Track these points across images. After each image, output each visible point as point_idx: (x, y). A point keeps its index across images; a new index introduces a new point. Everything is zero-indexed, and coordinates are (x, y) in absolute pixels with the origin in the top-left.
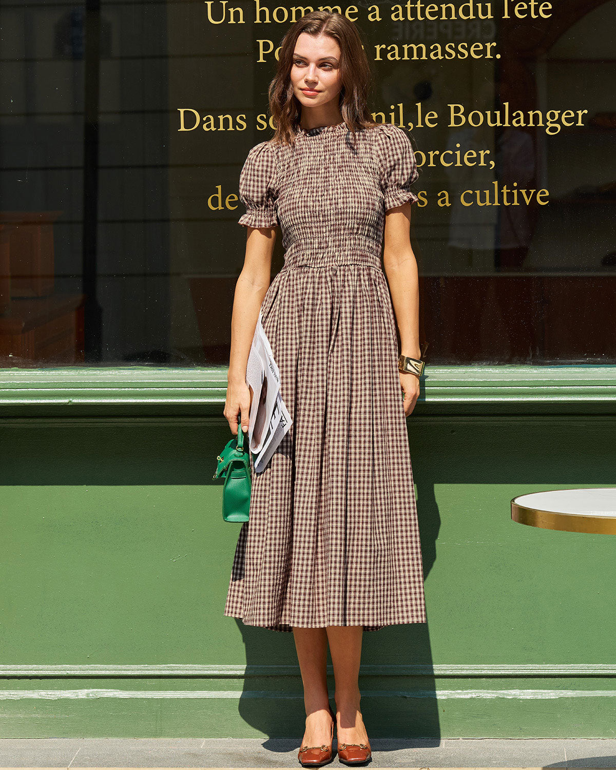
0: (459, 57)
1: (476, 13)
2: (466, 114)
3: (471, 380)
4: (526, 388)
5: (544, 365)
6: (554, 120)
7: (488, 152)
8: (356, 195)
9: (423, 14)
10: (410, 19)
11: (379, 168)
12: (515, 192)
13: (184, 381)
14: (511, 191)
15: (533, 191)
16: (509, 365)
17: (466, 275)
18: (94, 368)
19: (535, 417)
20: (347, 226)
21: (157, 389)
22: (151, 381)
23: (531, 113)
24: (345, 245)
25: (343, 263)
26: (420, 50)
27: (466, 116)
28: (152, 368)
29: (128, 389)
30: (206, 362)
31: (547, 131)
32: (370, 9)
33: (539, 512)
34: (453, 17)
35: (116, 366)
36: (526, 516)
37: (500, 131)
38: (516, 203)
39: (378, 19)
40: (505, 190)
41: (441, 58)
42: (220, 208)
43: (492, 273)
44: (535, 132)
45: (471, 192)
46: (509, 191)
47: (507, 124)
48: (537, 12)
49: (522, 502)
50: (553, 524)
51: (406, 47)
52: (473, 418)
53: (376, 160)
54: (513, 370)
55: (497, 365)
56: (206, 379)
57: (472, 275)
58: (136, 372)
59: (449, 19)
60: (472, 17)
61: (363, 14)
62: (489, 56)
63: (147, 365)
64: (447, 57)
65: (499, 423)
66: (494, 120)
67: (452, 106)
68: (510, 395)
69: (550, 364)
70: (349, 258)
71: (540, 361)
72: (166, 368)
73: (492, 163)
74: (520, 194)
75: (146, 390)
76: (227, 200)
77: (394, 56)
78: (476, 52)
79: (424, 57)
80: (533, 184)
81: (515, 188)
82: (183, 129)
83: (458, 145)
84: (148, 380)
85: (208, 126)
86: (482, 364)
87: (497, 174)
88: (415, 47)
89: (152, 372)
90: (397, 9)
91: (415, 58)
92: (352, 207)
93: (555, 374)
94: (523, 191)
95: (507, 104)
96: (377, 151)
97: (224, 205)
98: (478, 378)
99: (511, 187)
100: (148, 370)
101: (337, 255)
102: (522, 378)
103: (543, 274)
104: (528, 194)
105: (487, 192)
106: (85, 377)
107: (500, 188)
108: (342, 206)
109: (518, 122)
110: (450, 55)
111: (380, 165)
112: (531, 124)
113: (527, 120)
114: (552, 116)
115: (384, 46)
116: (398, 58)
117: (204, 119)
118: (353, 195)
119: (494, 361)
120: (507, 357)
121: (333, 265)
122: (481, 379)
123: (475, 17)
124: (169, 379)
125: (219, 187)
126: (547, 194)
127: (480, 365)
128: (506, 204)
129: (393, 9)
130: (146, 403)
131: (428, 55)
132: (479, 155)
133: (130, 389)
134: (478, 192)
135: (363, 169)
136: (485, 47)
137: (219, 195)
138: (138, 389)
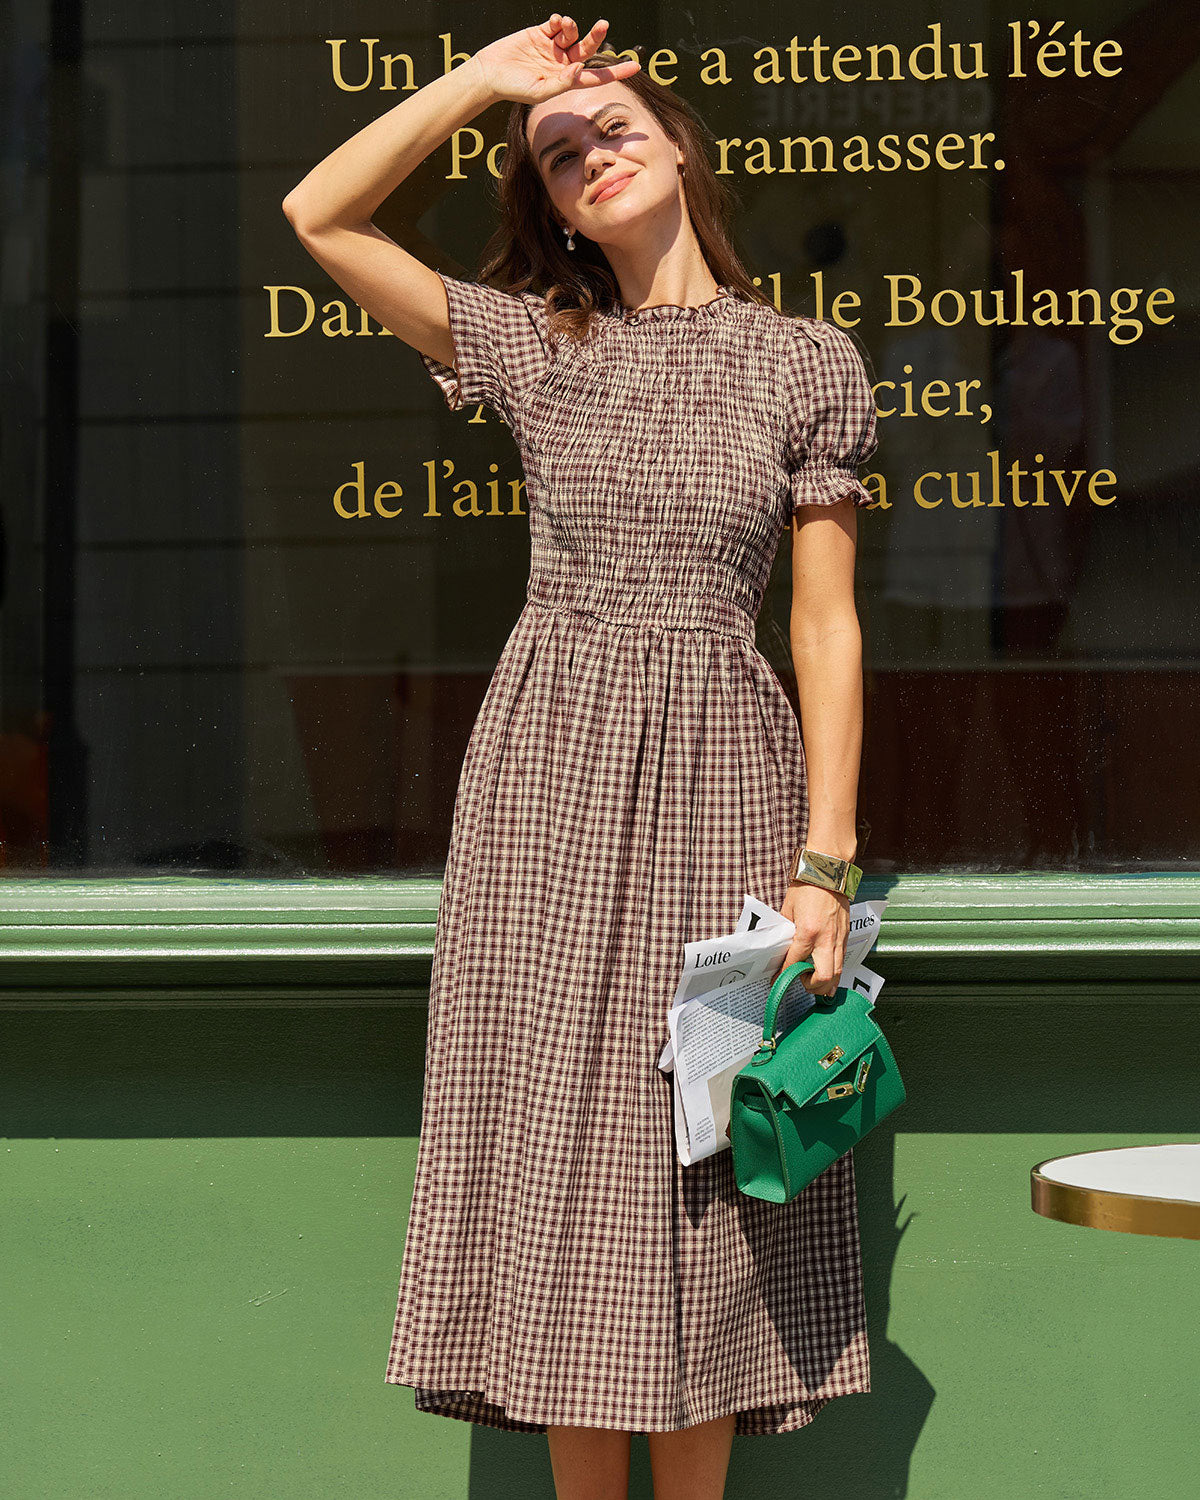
0: (911, 166)
1: (947, 66)
2: (926, 298)
3: (940, 905)
4: (1067, 922)
5: (1105, 873)
6: (1128, 311)
7: (976, 384)
8: (728, 472)
9: (827, 69)
10: (797, 79)
11: (789, 417)
12: (1039, 475)
13: (279, 909)
14: (1030, 473)
15: (1079, 474)
16: (1026, 873)
17: (928, 666)
18: (73, 882)
19: (1085, 987)
20: (698, 541)
21: (218, 927)
22: (205, 909)
23: (1075, 295)
24: (688, 583)
25: (680, 624)
26: (820, 150)
27: (927, 302)
28: (205, 881)
29: (151, 927)
30: (330, 867)
31: (1113, 336)
32: (704, 57)
33: (1095, 1194)
34: (897, 76)
35: (123, 875)
36: (1066, 1204)
37: (1002, 337)
38: (1040, 502)
39: (724, 80)
40: (1016, 472)
41: (867, 167)
42: (362, 513)
43: (985, 664)
44: (1083, 339)
45: (938, 476)
46: (1026, 473)
47: (1020, 321)
48: (1087, 64)
49: (1058, 1172)
50: (1130, 1220)
51: (787, 143)
52: (944, 988)
53: (782, 396)
54: (1035, 883)
55: (998, 872)
56: (330, 904)
57: (940, 666)
58: (168, 890)
59: (886, 78)
60: (938, 74)
61: (688, 68)
62: (978, 164)
63: (195, 875)
64: (882, 167)
65: (1002, 999)
66: (989, 312)
67: (894, 279)
68: (1026, 939)
69: (1119, 870)
70: (694, 613)
71: (1098, 863)
72: (238, 881)
73: (986, 409)
74: (1050, 481)
75: (191, 930)
76: (378, 496)
77: (760, 164)
78: (950, 156)
79: (829, 167)
80: (1077, 457)
81: (1038, 467)
82: (275, 332)
83: (908, 369)
84: (196, 906)
85: (335, 326)
86: (964, 870)
87: (996, 435)
88: (808, 145)
89: (206, 889)
90: (767, 57)
91: (809, 168)
92: (716, 497)
93: (1131, 893)
94: (1058, 475)
95: (1019, 274)
96: (786, 377)
97: (370, 506)
98: (955, 900)
99: (1029, 465)
100: (198, 884)
101: (666, 603)
102: (1056, 900)
103: (1105, 664)
104: (1069, 480)
105: (975, 476)
106: (53, 900)
107: (1005, 467)
108: (694, 492)
109: (1046, 315)
110: (889, 162)
111: (790, 408)
112: (1075, 321)
113: (1065, 311)
114: (1124, 301)
115: (737, 142)
116: (769, 169)
117: (326, 309)
118: (721, 470)
119: (991, 865)
120: (1022, 855)
121: (653, 626)
122: (962, 903)
123: (946, 75)
124: (245, 904)
125: (360, 466)
126: (1113, 480)
127: (959, 872)
128: (1018, 503)
129: (757, 56)
130: (194, 957)
131: (838, 162)
132: (955, 391)
133: (156, 927)
134: (953, 476)
135: (751, 415)
136: (970, 144)
137: (360, 485)
138: (173, 927)
